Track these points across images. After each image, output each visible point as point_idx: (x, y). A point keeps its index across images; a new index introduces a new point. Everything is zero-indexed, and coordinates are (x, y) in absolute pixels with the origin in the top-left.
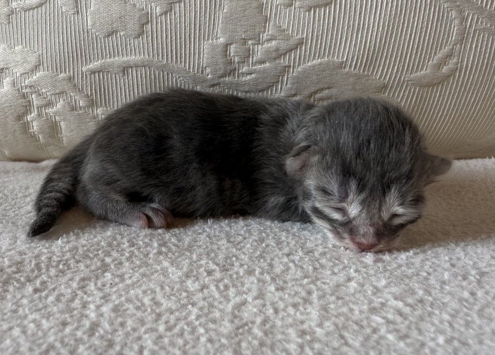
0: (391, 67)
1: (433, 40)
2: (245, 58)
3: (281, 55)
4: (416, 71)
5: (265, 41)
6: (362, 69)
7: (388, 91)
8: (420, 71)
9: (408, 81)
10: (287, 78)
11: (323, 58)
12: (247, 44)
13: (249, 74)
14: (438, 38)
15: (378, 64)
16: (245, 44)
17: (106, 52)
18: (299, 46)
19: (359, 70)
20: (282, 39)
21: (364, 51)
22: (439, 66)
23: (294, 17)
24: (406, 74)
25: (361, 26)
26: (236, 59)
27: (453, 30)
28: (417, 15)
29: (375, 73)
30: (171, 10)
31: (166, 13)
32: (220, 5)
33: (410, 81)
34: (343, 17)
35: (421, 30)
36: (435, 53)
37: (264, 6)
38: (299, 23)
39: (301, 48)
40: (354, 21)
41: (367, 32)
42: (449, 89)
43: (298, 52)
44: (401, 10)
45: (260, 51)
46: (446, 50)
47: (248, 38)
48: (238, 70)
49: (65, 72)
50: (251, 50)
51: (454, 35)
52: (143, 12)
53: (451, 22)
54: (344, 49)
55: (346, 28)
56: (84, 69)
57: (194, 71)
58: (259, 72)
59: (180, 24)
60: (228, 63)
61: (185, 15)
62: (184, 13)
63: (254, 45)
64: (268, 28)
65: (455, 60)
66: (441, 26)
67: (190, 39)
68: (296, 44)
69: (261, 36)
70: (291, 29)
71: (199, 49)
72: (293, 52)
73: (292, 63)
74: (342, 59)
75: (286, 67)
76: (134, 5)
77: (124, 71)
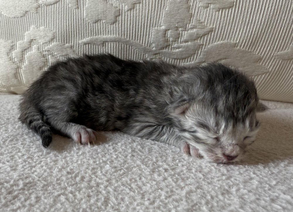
0: (266, 47)
2: (176, 39)
3: (198, 38)
4: (282, 50)
5: (189, 29)
6: (248, 48)
8: (284, 50)
9: (275, 56)
10: (201, 52)
11: (224, 40)
12: (178, 30)
13: (178, 48)
15: (258, 45)
17: (93, 32)
19: (246, 48)
20: (200, 28)
23: (209, 15)
24: (274, 52)
25: (251, 21)
26: (171, 39)
28: (287, 15)
29: (255, 50)
30: (134, 8)
31: (131, 10)
32: (164, 6)
33: (277, 56)
35: (288, 25)
37: (191, 7)
38: (211, 19)
39: (211, 34)
40: (246, 18)
41: (254, 25)
43: (209, 36)
44: (277, 12)
45: (186, 35)
47: (179, 26)
48: (172, 46)
49: (69, 43)
50: (180, 34)
52: (117, 9)
54: (238, 35)
55: (241, 22)
56: (80, 42)
57: (145, 45)
58: (184, 47)
60: (165, 41)
61: (142, 11)
63: (182, 31)
64: (192, 21)
67: (144, 26)
68: (209, 31)
69: (187, 26)
70: (206, 22)
71: (149, 32)
72: (206, 36)
73: (205, 43)
74: (236, 41)
75: (200, 45)
76: (112, 4)
77: (103, 44)
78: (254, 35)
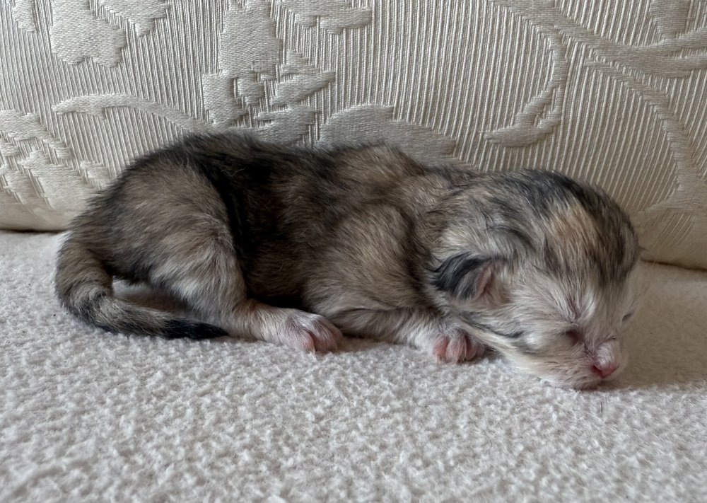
0: (463, 118)
2: (258, 99)
3: (307, 96)
4: (500, 125)
5: (283, 76)
6: (421, 119)
7: (462, 153)
8: (506, 126)
9: (489, 139)
10: (319, 129)
11: (364, 101)
12: (258, 79)
13: (267, 121)
15: (442, 114)
16: (255, 79)
17: (78, 86)
18: (330, 83)
19: (417, 121)
20: (305, 74)
21: (421, 94)
22: (532, 119)
23: (319, 43)
24: (484, 130)
26: (246, 101)
27: (551, 67)
28: (495, 43)
29: (440, 126)
30: (154, 29)
31: (148, 33)
32: (217, 23)
33: (491, 139)
34: (389, 44)
35: (502, 65)
36: (525, 100)
37: (278, 25)
38: (327, 51)
39: (332, 87)
40: (404, 48)
41: (424, 67)
42: (550, 153)
43: (329, 92)
44: (471, 35)
45: (277, 90)
46: (541, 95)
47: (260, 70)
48: (252, 116)
49: (32, 111)
50: (266, 89)
51: (552, 73)
52: (119, 31)
53: (547, 54)
54: (393, 90)
55: (393, 59)
56: (54, 108)
57: (193, 115)
58: (280, 119)
60: (236, 105)
61: (172, 36)
63: (268, 80)
64: (285, 57)
65: (555, 111)
66: (532, 59)
67: (183, 70)
68: (325, 81)
69: (277, 69)
70: (316, 58)
71: (197, 84)
72: (322, 92)
73: (323, 108)
74: (391, 104)
75: (314, 113)
76: (107, 21)
77: (103, 112)
78: (428, 88)
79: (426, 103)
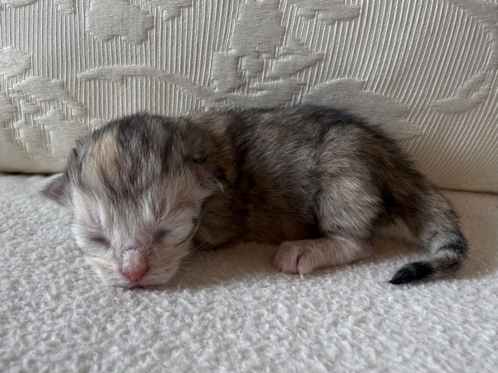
0: (417, 90)
1: (466, 63)
2: (257, 73)
3: (297, 71)
4: (443, 97)
5: (281, 56)
6: (385, 91)
7: (409, 117)
8: (448, 97)
9: (433, 107)
10: (302, 97)
11: (343, 76)
12: (260, 57)
13: (260, 90)
14: (472, 62)
15: (402, 87)
16: (258, 57)
17: (104, 58)
18: (318, 62)
19: (381, 92)
20: (300, 54)
21: (389, 72)
22: (468, 92)
23: (315, 31)
24: (431, 100)
25: (389, 43)
26: (247, 73)
27: (489, 54)
28: (451, 35)
29: (398, 96)
30: (179, 15)
31: (173, 18)
32: (234, 12)
33: (435, 107)
34: (370, 33)
35: (454, 52)
36: (466, 78)
37: (283, 16)
38: (320, 37)
39: (320, 65)
40: (381, 38)
41: (395, 51)
42: (476, 117)
43: (316, 69)
45: (273, 66)
46: (478, 75)
47: (263, 50)
48: (249, 85)
49: (58, 77)
50: (265, 65)
51: (489, 59)
52: (148, 16)
53: (488, 44)
54: (367, 68)
55: (372, 45)
56: (79, 75)
57: (200, 83)
58: (271, 88)
59: (188, 31)
60: (238, 77)
61: (194, 21)
62: (194, 19)
63: (268, 59)
64: (286, 41)
65: (487, 87)
66: (476, 48)
67: (198, 48)
68: (315, 60)
69: (277, 50)
70: (310, 43)
71: (208, 59)
72: (311, 68)
73: (308, 81)
74: (364, 78)
75: (301, 85)
76: (139, 7)
77: (122, 80)
78: (395, 68)
79: (391, 79)
